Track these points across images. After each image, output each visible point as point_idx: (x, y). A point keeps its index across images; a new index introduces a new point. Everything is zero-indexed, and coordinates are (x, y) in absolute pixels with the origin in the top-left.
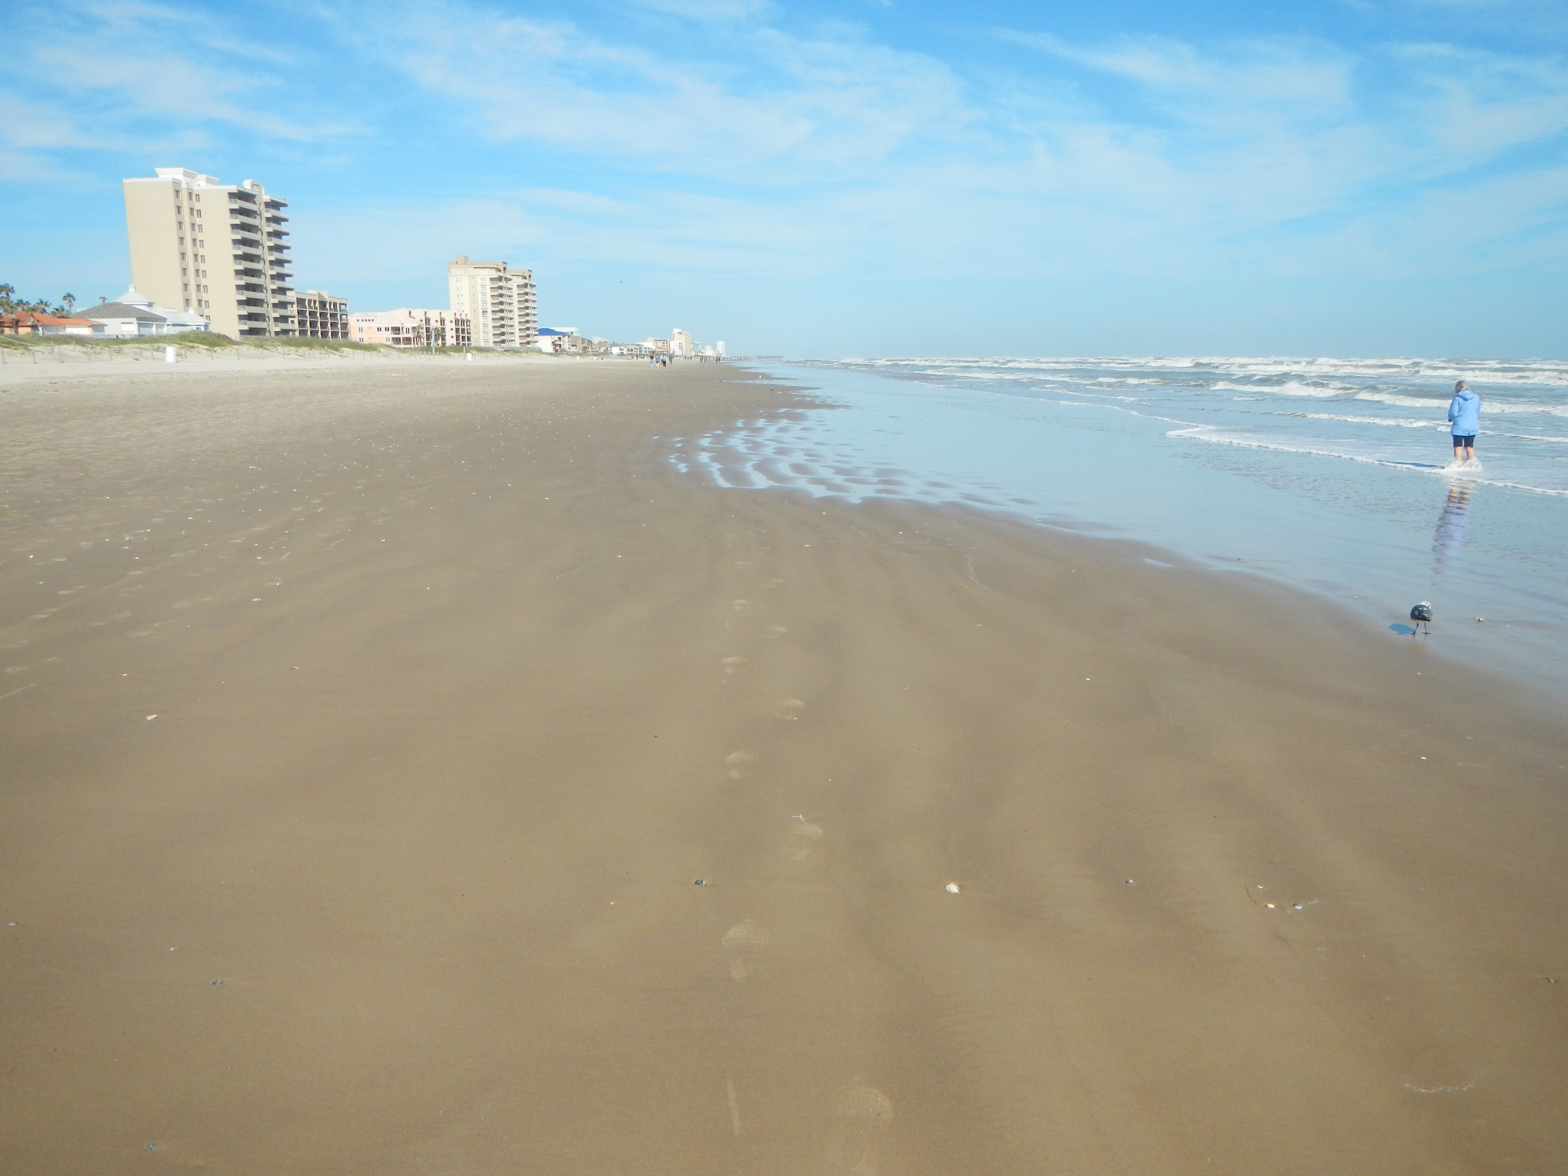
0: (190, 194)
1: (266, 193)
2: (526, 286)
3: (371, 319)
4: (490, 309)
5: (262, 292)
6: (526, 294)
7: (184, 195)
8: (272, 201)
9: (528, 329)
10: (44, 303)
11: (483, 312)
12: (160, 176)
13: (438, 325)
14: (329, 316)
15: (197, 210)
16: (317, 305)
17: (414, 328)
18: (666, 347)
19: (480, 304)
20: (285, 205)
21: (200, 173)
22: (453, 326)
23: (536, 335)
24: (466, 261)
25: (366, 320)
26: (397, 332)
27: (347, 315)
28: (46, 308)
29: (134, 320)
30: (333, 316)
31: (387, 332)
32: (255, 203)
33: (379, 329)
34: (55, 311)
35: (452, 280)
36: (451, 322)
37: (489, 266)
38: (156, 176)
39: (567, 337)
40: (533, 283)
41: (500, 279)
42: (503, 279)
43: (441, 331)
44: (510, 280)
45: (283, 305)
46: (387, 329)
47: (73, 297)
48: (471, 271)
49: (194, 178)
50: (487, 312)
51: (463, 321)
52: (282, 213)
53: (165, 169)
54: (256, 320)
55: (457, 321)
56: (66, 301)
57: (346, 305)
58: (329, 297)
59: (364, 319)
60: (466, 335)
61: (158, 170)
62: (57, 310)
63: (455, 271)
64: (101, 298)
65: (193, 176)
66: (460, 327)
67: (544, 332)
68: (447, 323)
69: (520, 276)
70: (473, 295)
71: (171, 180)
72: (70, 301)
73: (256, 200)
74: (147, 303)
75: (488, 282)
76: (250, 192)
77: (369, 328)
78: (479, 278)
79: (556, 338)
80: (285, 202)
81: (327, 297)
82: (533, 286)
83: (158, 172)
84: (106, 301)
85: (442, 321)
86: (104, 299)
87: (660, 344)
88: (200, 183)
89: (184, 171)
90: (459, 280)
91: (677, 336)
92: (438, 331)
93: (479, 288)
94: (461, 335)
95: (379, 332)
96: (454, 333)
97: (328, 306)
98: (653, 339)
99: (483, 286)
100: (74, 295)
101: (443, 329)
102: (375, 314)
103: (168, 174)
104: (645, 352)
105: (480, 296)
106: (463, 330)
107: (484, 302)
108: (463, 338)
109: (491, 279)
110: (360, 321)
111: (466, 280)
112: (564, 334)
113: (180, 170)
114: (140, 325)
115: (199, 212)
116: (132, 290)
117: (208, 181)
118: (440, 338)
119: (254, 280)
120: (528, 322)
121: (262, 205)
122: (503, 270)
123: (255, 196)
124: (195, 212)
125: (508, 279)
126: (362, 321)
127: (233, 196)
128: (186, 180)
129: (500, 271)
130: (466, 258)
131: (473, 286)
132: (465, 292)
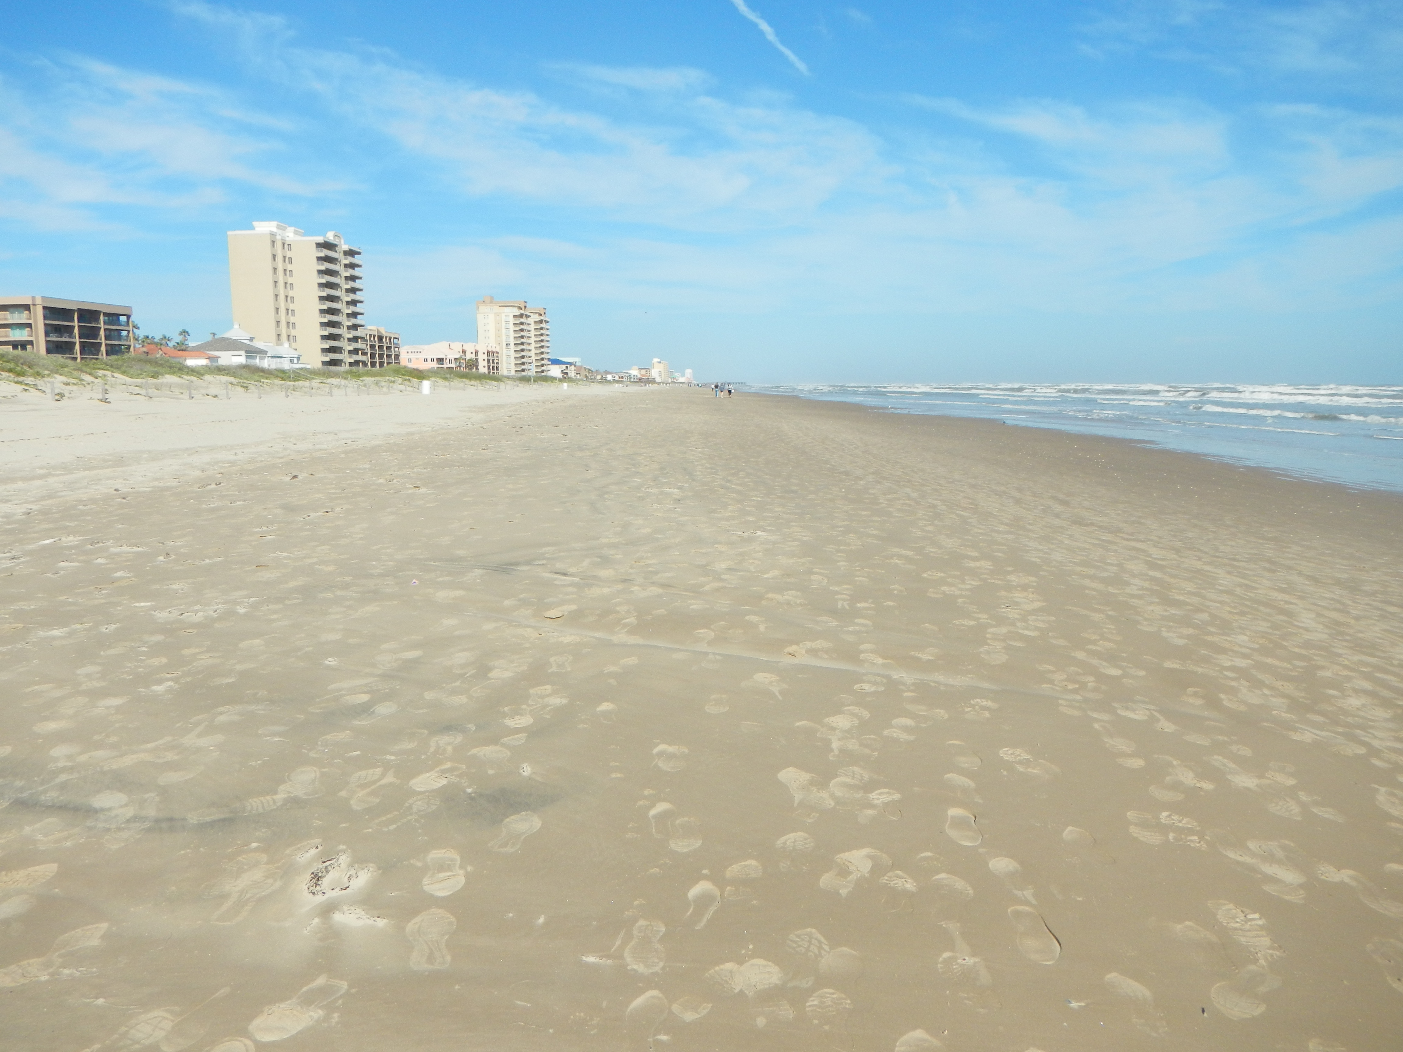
0: (284, 244)
1: (345, 244)
2: (541, 322)
3: (419, 351)
4: (512, 341)
5: (340, 328)
6: (542, 329)
7: (279, 245)
8: (350, 250)
9: (542, 359)
10: (167, 338)
11: (507, 344)
12: (256, 229)
13: (473, 356)
14: (385, 348)
15: (289, 258)
16: (376, 339)
17: (456, 359)
18: (648, 374)
19: (504, 338)
20: (359, 253)
21: (289, 226)
22: (485, 357)
23: (549, 365)
24: (492, 301)
25: (414, 352)
26: (441, 362)
27: (399, 348)
28: (168, 342)
29: (243, 353)
30: (389, 348)
31: (433, 362)
32: (336, 252)
33: (426, 360)
34: (176, 344)
35: (480, 317)
36: (484, 353)
37: (512, 305)
38: (253, 228)
39: (573, 366)
40: (547, 320)
41: (521, 316)
42: (524, 316)
43: (475, 361)
44: (529, 316)
45: (355, 339)
46: (432, 360)
47: (187, 332)
48: (497, 309)
49: (285, 230)
50: (509, 344)
51: (493, 353)
52: (356, 260)
53: (261, 223)
54: (335, 352)
55: (488, 352)
56: (182, 336)
57: (398, 339)
58: (386, 332)
59: (413, 351)
60: (495, 365)
61: (255, 224)
62: (178, 343)
63: (483, 309)
64: (211, 334)
65: (284, 229)
66: (491, 358)
67: (555, 362)
68: (480, 354)
69: (536, 313)
70: (498, 330)
71: (269, 232)
72: (185, 336)
73: (337, 249)
74: (249, 338)
75: (511, 318)
76: (333, 242)
77: (417, 359)
78: (503, 315)
79: (564, 367)
80: (359, 251)
81: (384, 332)
82: (547, 322)
83: (255, 226)
84: (216, 337)
85: (477, 352)
86: (214, 334)
87: (643, 372)
88: (290, 235)
89: (277, 225)
90: (486, 316)
91: (656, 365)
92: (473, 361)
93: (504, 324)
94: (492, 365)
95: (426, 362)
96: (486, 363)
97: (384, 340)
98: (637, 367)
99: (507, 322)
100: (189, 332)
101: (477, 360)
102: (423, 346)
103: (265, 227)
104: (634, 379)
105: (504, 331)
106: (493, 361)
107: (508, 336)
108: (493, 367)
109: (515, 316)
110: (410, 352)
111: (492, 317)
112: (571, 364)
113: (274, 223)
114: (247, 357)
116: (236, 326)
117: (296, 233)
118: (475, 368)
119: (334, 318)
120: (542, 353)
121: (342, 253)
122: (523, 308)
123: (336, 246)
124: (287, 260)
125: (528, 316)
126: (412, 352)
127: (320, 245)
128: (279, 232)
129: (521, 309)
130: (492, 298)
131: (498, 322)
132: (491, 327)
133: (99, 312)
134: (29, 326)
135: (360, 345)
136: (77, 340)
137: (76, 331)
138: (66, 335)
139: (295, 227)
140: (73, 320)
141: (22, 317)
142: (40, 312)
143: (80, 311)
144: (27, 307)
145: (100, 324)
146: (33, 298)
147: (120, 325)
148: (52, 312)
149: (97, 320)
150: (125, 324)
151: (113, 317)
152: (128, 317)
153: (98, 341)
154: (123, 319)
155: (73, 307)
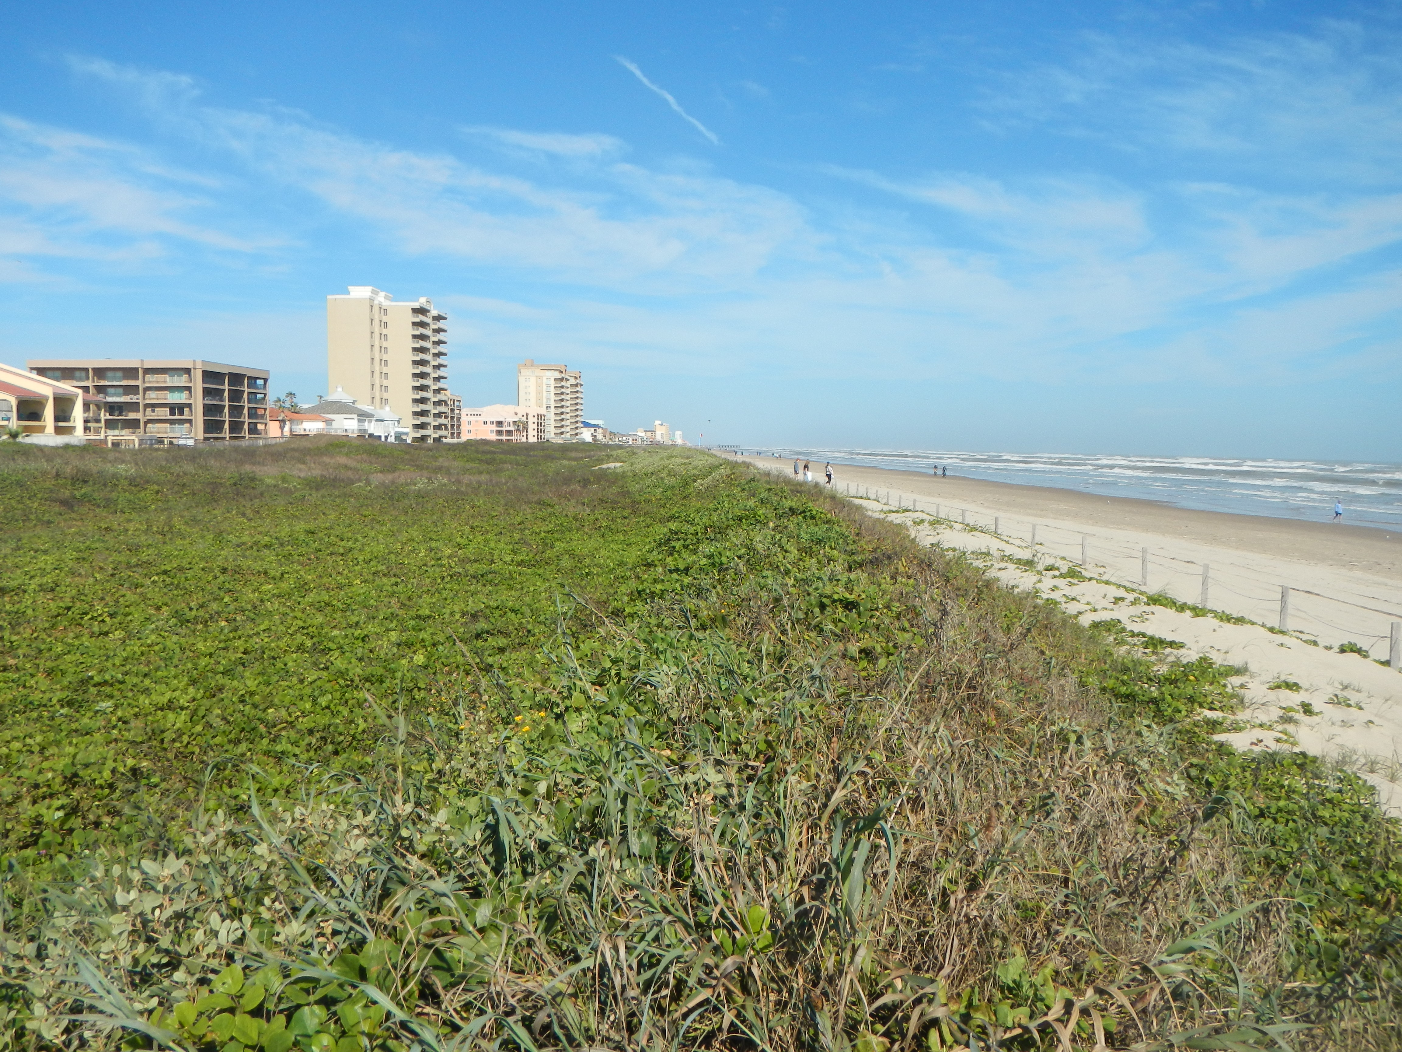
0: (380, 308)
1: (434, 309)
2: (576, 385)
3: (478, 413)
4: (553, 404)
5: (428, 392)
6: (577, 392)
7: (376, 309)
8: (439, 315)
9: (577, 422)
11: (547, 407)
12: (352, 293)
13: (524, 419)
19: (545, 400)
20: (445, 318)
21: (383, 291)
22: (535, 420)
24: (533, 364)
25: (474, 415)
27: (460, 410)
29: (355, 416)
31: (492, 425)
32: (427, 316)
33: (485, 423)
35: (521, 380)
36: (534, 416)
37: (553, 368)
38: (348, 293)
40: (582, 383)
41: (562, 379)
42: (564, 379)
45: (439, 403)
46: (492, 423)
47: (294, 394)
48: (538, 372)
49: (378, 295)
50: (550, 407)
51: (541, 416)
52: (443, 325)
53: (357, 288)
55: (538, 415)
57: (459, 401)
60: (542, 428)
61: (350, 288)
63: (524, 372)
65: (377, 293)
67: (587, 425)
68: (530, 417)
69: (574, 376)
70: (539, 393)
71: (367, 297)
73: (428, 314)
74: (352, 401)
75: (552, 382)
76: (425, 307)
77: (476, 421)
78: (544, 378)
79: (592, 429)
80: (445, 316)
82: (581, 385)
83: (350, 290)
84: (324, 400)
86: (321, 397)
87: (649, 434)
88: (381, 298)
89: (372, 289)
90: (528, 379)
91: (658, 427)
93: (545, 387)
99: (548, 385)
101: (527, 423)
102: (483, 409)
103: (360, 292)
105: (545, 394)
106: (541, 424)
107: (548, 399)
108: (541, 430)
109: (555, 380)
110: (469, 415)
111: (533, 380)
112: (598, 426)
113: (368, 288)
114: (359, 421)
115: (386, 323)
116: (340, 389)
117: (386, 297)
118: (525, 430)
119: (424, 382)
120: (577, 416)
121: (432, 318)
122: (564, 372)
123: (428, 311)
124: (383, 324)
125: (567, 380)
126: (471, 415)
127: (415, 311)
128: (374, 295)
129: (562, 372)
130: (533, 361)
131: (539, 385)
132: (532, 389)
133: (243, 376)
134: (189, 389)
135: (443, 409)
136: (227, 403)
137: (226, 394)
138: (218, 398)
139: (386, 292)
140: (223, 384)
141: (182, 381)
142: (198, 376)
143: (230, 374)
144: (188, 371)
145: (244, 387)
146: (194, 361)
147: (257, 388)
148: (209, 376)
149: (242, 384)
150: (262, 387)
151: (253, 379)
152: (266, 380)
153: (242, 404)
154: (260, 382)
155: (226, 371)
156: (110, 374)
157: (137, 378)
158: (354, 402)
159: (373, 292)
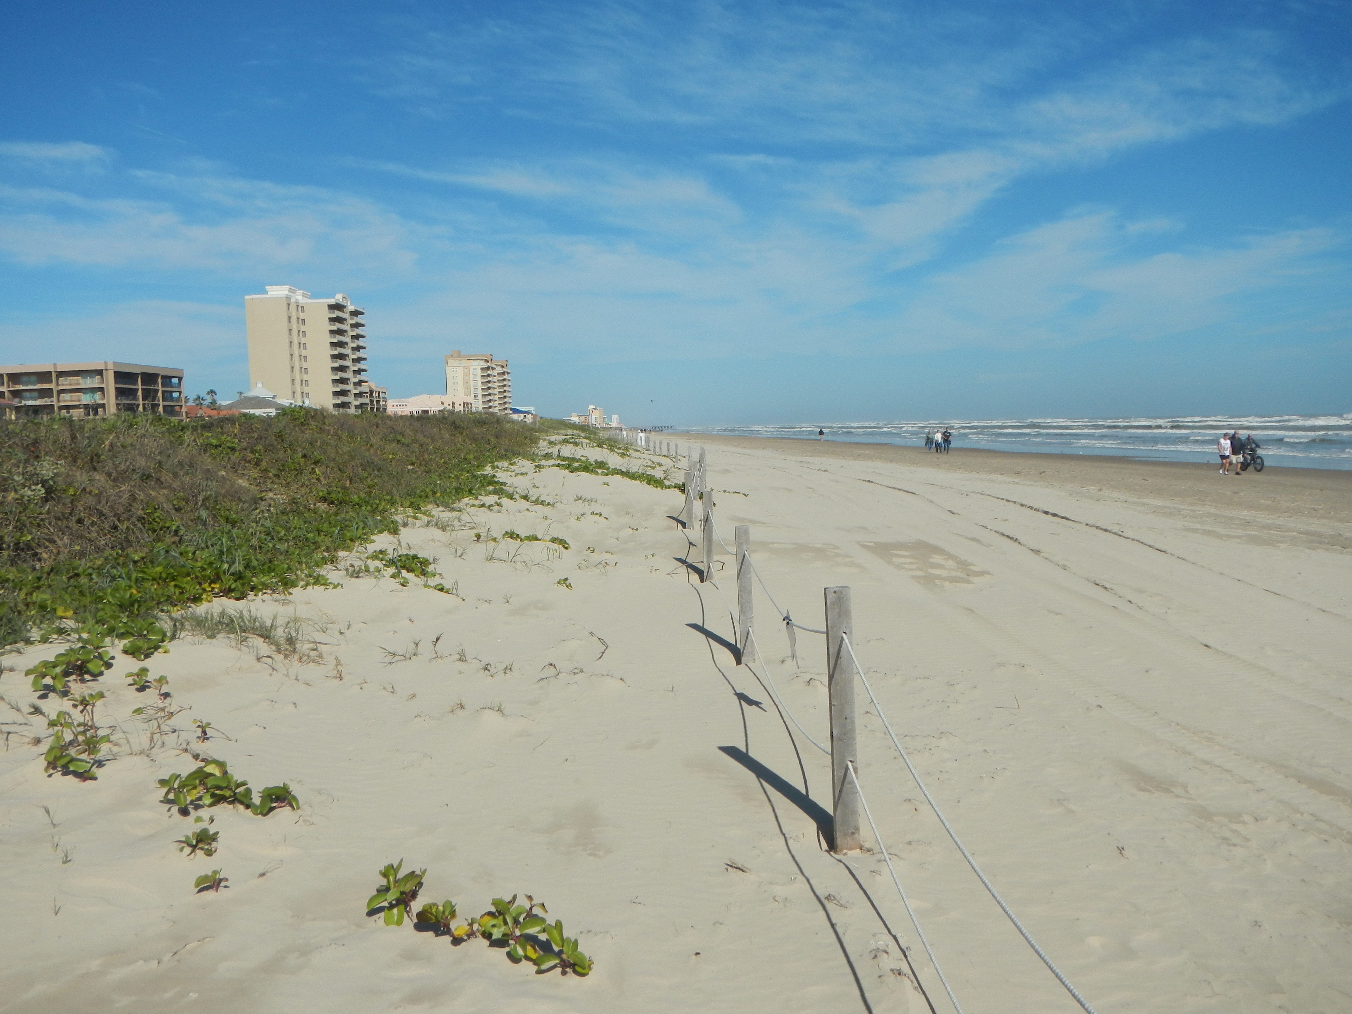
0: (298, 306)
1: (351, 305)
2: (504, 373)
3: (404, 404)
4: (480, 393)
5: (348, 384)
6: (504, 380)
7: (293, 307)
8: (356, 310)
9: (506, 409)
10: (201, 397)
11: (476, 396)
12: (270, 293)
13: (451, 408)
14: (375, 402)
18: (587, 421)
19: (472, 389)
20: (362, 313)
21: (299, 290)
22: (461, 408)
23: (511, 414)
24: (460, 355)
25: (400, 405)
27: (386, 401)
30: (378, 402)
31: (418, 415)
32: (344, 312)
33: (411, 413)
35: (449, 370)
36: (460, 405)
37: (479, 358)
38: (267, 293)
40: (509, 371)
41: (488, 368)
42: (490, 368)
44: (495, 369)
45: (360, 395)
46: (418, 412)
48: (465, 362)
49: (295, 293)
50: (478, 395)
51: (468, 404)
52: (361, 320)
53: (273, 287)
55: (464, 403)
56: (210, 396)
57: (385, 393)
58: (376, 387)
61: (268, 288)
63: (451, 363)
64: (238, 393)
65: (294, 292)
66: (466, 409)
67: (516, 411)
68: (457, 405)
69: (500, 365)
70: (467, 382)
71: (285, 296)
72: (213, 396)
73: (345, 309)
74: (272, 396)
75: (479, 371)
76: (341, 303)
77: (403, 412)
78: (471, 368)
79: (522, 416)
81: (374, 388)
82: (508, 373)
83: (268, 290)
84: (243, 395)
85: (453, 403)
86: (241, 393)
87: (583, 419)
88: (299, 297)
90: (455, 370)
91: (592, 412)
93: (472, 376)
97: (374, 394)
98: (576, 414)
99: (475, 375)
100: (216, 392)
102: (407, 400)
103: (278, 292)
105: (472, 383)
107: (476, 388)
109: (482, 369)
111: (460, 369)
112: (528, 412)
113: (286, 287)
115: (303, 320)
116: (259, 385)
117: (304, 295)
119: (344, 375)
120: (505, 403)
121: (349, 313)
122: (490, 361)
123: (344, 307)
124: (300, 321)
125: (493, 369)
126: (397, 406)
127: (332, 307)
128: (291, 294)
129: (488, 362)
130: (459, 352)
131: (466, 375)
132: (460, 380)
133: (157, 375)
134: (101, 390)
135: (364, 400)
136: (141, 401)
137: (140, 393)
138: (131, 397)
139: (304, 290)
140: (136, 383)
141: (94, 382)
142: (111, 377)
143: (143, 374)
144: (100, 372)
145: (158, 386)
146: (106, 363)
147: (172, 387)
148: (120, 376)
149: (155, 383)
150: (177, 385)
151: (167, 379)
152: (180, 379)
153: (156, 402)
154: (175, 381)
155: (138, 371)
156: (24, 379)
157: (51, 382)
158: (274, 397)
159: (290, 290)
